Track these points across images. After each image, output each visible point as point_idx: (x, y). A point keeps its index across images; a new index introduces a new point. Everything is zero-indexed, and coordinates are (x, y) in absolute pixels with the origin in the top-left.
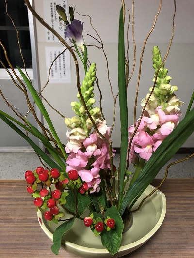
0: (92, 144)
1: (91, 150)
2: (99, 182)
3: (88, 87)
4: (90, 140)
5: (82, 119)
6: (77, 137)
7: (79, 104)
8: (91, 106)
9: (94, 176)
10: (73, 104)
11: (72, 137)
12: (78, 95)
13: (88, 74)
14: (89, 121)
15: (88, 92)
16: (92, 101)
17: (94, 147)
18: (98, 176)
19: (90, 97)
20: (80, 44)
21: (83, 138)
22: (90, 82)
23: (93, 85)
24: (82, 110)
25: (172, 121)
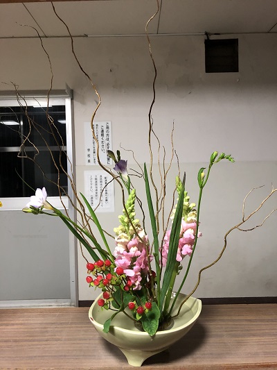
0: (134, 246)
1: (133, 251)
2: (140, 279)
3: (130, 205)
4: (133, 242)
5: (127, 228)
6: (123, 240)
7: (124, 217)
8: (133, 218)
9: (136, 272)
10: (120, 217)
11: (119, 241)
12: (124, 210)
13: (130, 196)
14: (131, 228)
15: (130, 208)
16: (133, 214)
17: (135, 248)
18: (139, 273)
19: (131, 211)
20: (125, 176)
21: (127, 241)
22: (132, 201)
23: (134, 203)
24: (126, 220)
25: (191, 228)
